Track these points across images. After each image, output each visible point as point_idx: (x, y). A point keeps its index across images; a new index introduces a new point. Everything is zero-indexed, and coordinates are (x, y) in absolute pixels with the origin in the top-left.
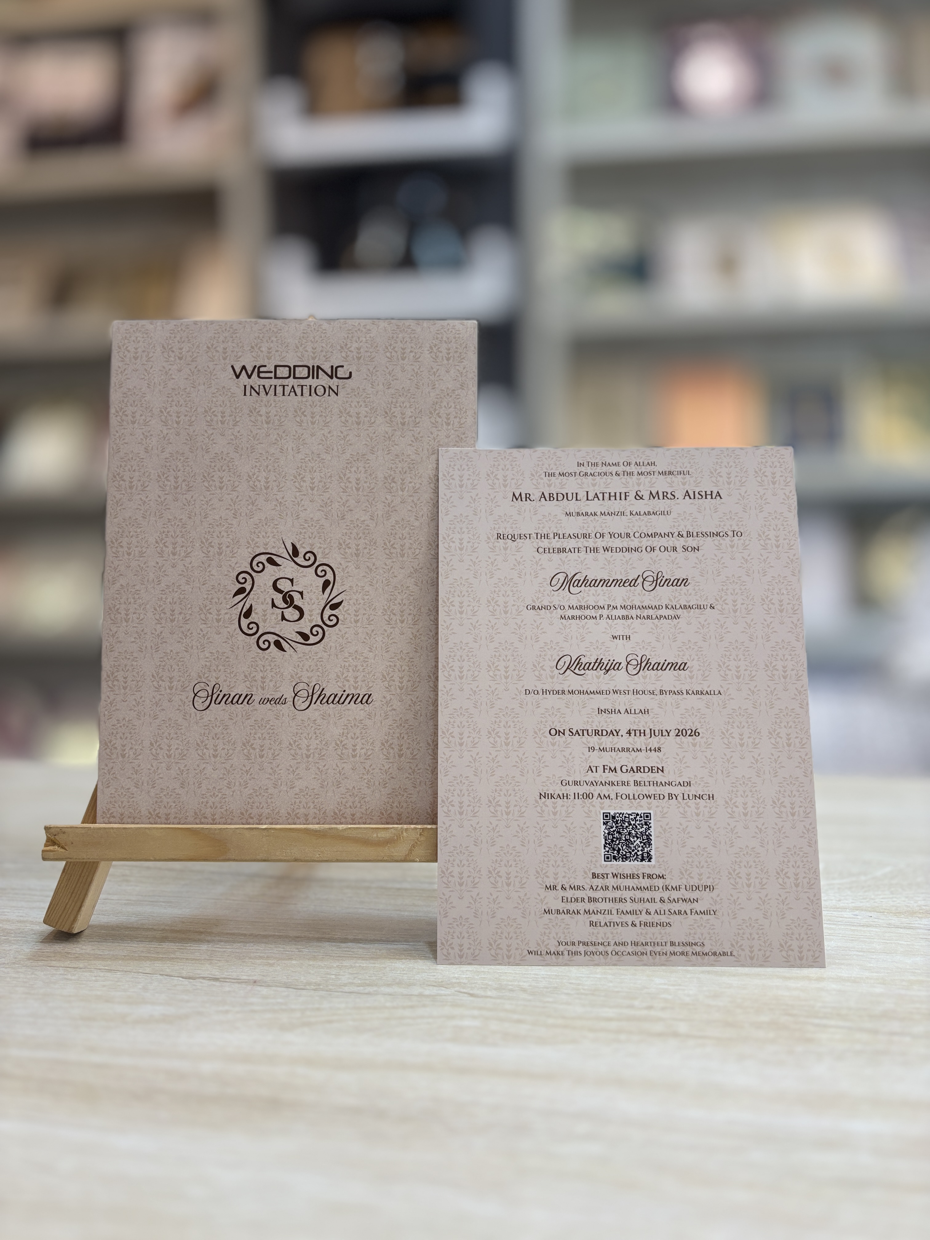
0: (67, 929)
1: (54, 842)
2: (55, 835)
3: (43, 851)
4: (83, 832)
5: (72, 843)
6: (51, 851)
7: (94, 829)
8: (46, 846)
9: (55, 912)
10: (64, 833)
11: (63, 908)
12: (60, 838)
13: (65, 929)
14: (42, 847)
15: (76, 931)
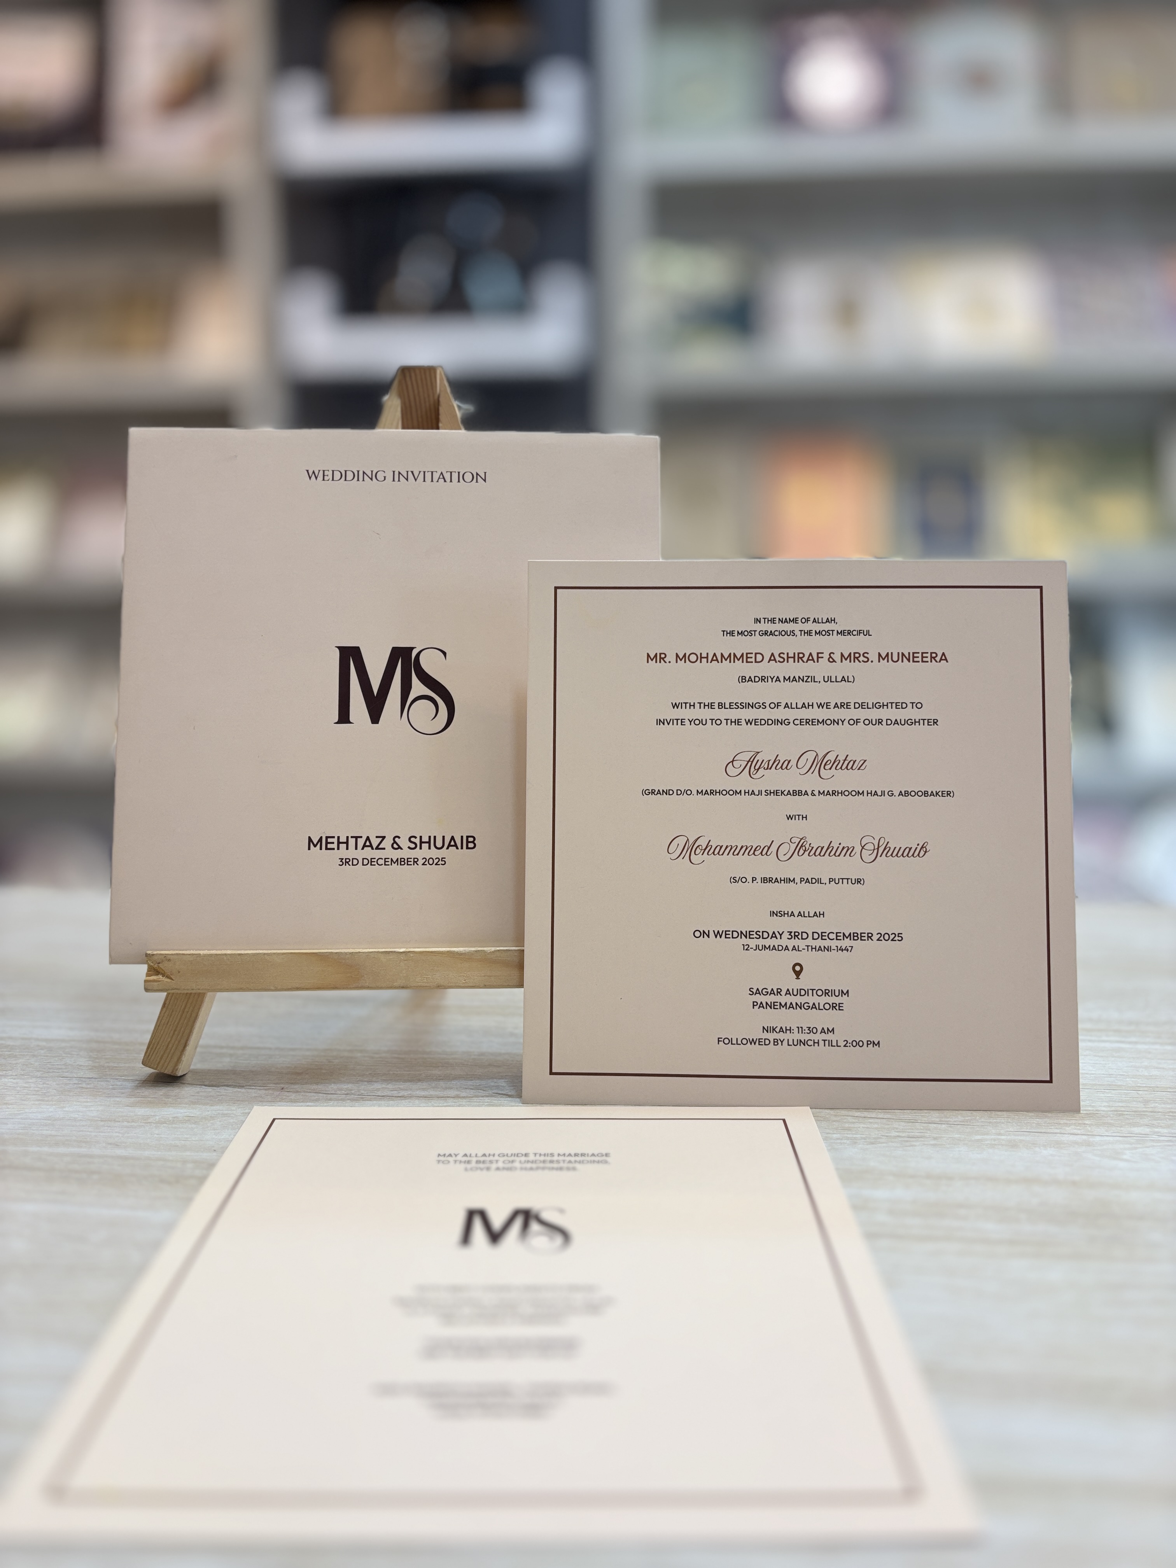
0: (170, 1071)
1: (157, 972)
2: (159, 963)
3: (145, 981)
4: (192, 959)
5: (179, 972)
6: (154, 981)
7: (205, 955)
8: (148, 975)
9: (156, 1052)
10: (169, 960)
11: (165, 1048)
12: (165, 966)
13: (168, 1071)
14: (144, 977)
15: (180, 1074)
